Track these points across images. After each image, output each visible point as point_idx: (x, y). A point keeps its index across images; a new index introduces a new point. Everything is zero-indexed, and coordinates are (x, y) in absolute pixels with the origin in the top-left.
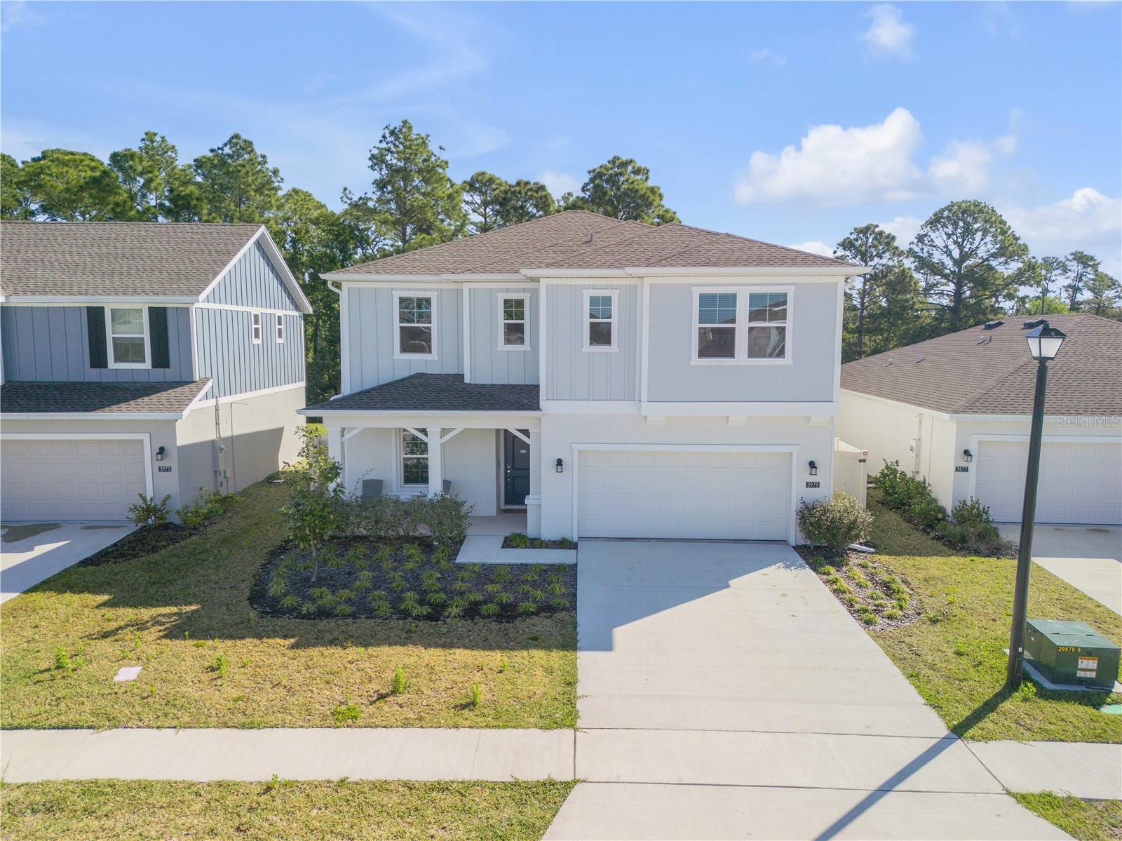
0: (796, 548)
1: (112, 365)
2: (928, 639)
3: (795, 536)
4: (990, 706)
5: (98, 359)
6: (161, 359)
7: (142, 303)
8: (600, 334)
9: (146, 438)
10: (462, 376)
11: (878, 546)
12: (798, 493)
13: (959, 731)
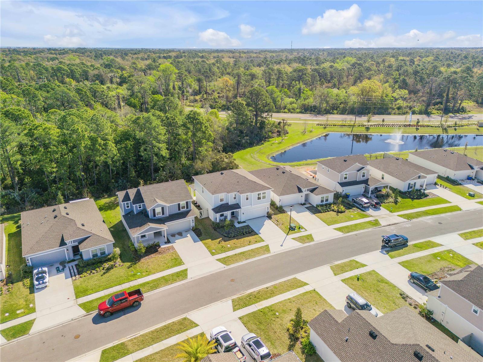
0: (267, 216)
1: (181, 210)
2: (283, 226)
3: (266, 215)
4: (288, 232)
5: (179, 209)
6: (187, 208)
7: (185, 202)
8: (247, 199)
9: (191, 219)
10: (228, 204)
11: (275, 214)
12: (267, 211)
13: (287, 235)
